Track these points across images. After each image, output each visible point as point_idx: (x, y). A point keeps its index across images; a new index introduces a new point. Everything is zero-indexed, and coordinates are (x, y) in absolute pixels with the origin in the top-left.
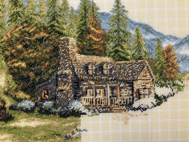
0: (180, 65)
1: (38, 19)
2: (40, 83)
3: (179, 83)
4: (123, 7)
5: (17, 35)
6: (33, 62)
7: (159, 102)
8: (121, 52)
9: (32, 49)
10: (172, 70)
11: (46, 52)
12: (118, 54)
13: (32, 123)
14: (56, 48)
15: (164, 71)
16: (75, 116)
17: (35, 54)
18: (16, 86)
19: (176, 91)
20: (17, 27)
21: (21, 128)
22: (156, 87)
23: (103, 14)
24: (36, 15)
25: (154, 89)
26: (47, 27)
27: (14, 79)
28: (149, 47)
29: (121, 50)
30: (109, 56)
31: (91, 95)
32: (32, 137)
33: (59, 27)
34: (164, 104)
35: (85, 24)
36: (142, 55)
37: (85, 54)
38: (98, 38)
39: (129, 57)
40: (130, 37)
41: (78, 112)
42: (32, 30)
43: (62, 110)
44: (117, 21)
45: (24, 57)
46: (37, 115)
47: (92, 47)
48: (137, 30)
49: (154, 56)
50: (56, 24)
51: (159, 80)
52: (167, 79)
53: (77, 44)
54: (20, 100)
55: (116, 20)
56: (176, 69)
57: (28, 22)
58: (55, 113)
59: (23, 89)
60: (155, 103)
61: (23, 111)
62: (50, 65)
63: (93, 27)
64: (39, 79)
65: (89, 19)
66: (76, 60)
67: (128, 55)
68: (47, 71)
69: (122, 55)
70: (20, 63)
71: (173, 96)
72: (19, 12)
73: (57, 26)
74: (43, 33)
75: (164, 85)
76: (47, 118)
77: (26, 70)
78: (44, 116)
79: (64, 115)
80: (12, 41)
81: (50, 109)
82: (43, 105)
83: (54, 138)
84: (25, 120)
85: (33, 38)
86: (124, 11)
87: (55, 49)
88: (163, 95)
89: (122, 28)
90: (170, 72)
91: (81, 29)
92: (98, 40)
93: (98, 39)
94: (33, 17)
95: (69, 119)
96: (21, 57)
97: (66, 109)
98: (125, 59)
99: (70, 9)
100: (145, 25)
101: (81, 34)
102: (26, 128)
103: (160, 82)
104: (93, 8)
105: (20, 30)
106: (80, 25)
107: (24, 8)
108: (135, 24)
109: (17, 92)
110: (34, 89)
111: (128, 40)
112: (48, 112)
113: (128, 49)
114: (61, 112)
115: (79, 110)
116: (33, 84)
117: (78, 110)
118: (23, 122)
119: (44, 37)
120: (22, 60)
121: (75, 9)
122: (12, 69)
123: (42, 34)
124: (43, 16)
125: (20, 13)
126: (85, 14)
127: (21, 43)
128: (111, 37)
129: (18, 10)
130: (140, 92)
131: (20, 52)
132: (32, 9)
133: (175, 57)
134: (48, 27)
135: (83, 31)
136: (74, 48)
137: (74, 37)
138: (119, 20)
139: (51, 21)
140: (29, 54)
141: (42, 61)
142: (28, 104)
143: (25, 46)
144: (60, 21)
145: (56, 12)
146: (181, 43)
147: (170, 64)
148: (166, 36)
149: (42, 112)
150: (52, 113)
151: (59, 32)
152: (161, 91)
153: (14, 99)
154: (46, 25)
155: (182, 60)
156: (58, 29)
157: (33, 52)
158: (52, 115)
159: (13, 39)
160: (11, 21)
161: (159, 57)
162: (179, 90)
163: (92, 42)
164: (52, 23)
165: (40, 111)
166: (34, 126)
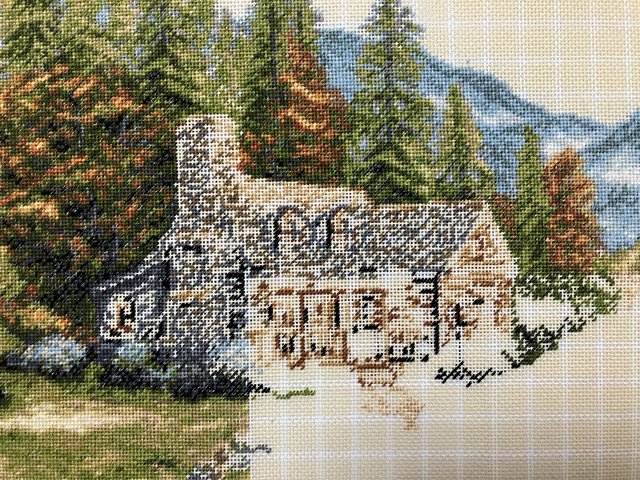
0: (604, 222)
1: (107, 51)
2: (106, 277)
3: (602, 284)
4: (406, 12)
5: (31, 106)
6: (83, 200)
7: (529, 352)
8: (397, 170)
9: (82, 154)
10: (575, 237)
11: (131, 166)
12: (388, 177)
13: (76, 418)
14: (167, 152)
15: (547, 240)
16: (229, 397)
17: (92, 172)
18: (20, 285)
19: (591, 312)
20: (29, 77)
21: (34, 437)
22: (518, 297)
23: (334, 36)
24: (99, 36)
25: (514, 304)
26: (138, 77)
27: (16, 262)
28: (496, 155)
29: (394, 162)
30: (354, 185)
31: (288, 321)
32: (74, 469)
33: (177, 80)
34: (547, 359)
35: (270, 70)
36: (469, 184)
37: (268, 176)
38: (315, 120)
39: (425, 190)
40: (430, 119)
41: (240, 382)
42: (85, 88)
43: (183, 375)
44: (385, 64)
45: (52, 183)
46: (91, 390)
47: (294, 151)
48: (454, 93)
49: (512, 188)
50: (170, 70)
51: (531, 272)
52: (558, 269)
53: (242, 139)
54: (33, 336)
55: (380, 59)
56: (590, 236)
57: (70, 60)
58: (156, 386)
59: (45, 296)
60: (516, 356)
61: (44, 373)
62: (142, 214)
63: (299, 80)
64: (103, 263)
65: (283, 54)
66: (237, 195)
67: (421, 181)
68: (131, 236)
69: (401, 181)
70: (37, 205)
71: (580, 329)
72: (40, 23)
73: (172, 77)
74: (121, 98)
75: (549, 290)
76: (128, 402)
77: (61, 230)
78: (119, 394)
79: (190, 392)
80: (10, 125)
81: (139, 371)
82: (117, 356)
83: (154, 474)
84: (50, 406)
85: (87, 118)
86: (409, 26)
87: (163, 156)
88: (542, 327)
89: (401, 86)
90: (570, 246)
91: (255, 89)
92: (314, 126)
93: (315, 124)
94: (89, 41)
95: (206, 406)
96: (43, 184)
97: (195, 370)
98: (411, 195)
99: (219, 18)
100: (483, 79)
101: (254, 104)
102: (52, 435)
103: (534, 281)
104: (299, 14)
105: (41, 86)
106: (252, 74)
107: (59, 12)
108: (448, 74)
109: (24, 305)
110: (83, 296)
111: (421, 130)
112: (132, 379)
113: (421, 160)
114: (180, 380)
115: (243, 376)
116: (83, 280)
117: (240, 377)
118: (41, 415)
119: (125, 112)
120: (45, 193)
121: (237, 19)
122: (8, 226)
123: (119, 104)
124: (125, 38)
125: (44, 29)
126: (272, 37)
127: (42, 134)
128: (364, 117)
129: (36, 16)
130: (461, 313)
131: (38, 164)
132: (86, 14)
133: (586, 192)
134: (142, 79)
135: (263, 93)
136: (229, 155)
137: (232, 114)
138: (390, 58)
139: (152, 59)
140: (69, 173)
141: (116, 198)
142: (61, 350)
143: (58, 142)
144: (185, 57)
145: (169, 27)
146: (610, 145)
147: (570, 217)
148: (554, 118)
149: (111, 379)
150: (148, 384)
151: (177, 98)
152: (537, 313)
153: (12, 331)
154: (134, 71)
155: (612, 203)
156: (174, 87)
157: (84, 167)
158: (146, 392)
159: (16, 120)
160: (10, 53)
161: (529, 191)
162: (602, 308)
163: (294, 135)
164: (156, 65)
165: (102, 376)
166: (81, 431)
